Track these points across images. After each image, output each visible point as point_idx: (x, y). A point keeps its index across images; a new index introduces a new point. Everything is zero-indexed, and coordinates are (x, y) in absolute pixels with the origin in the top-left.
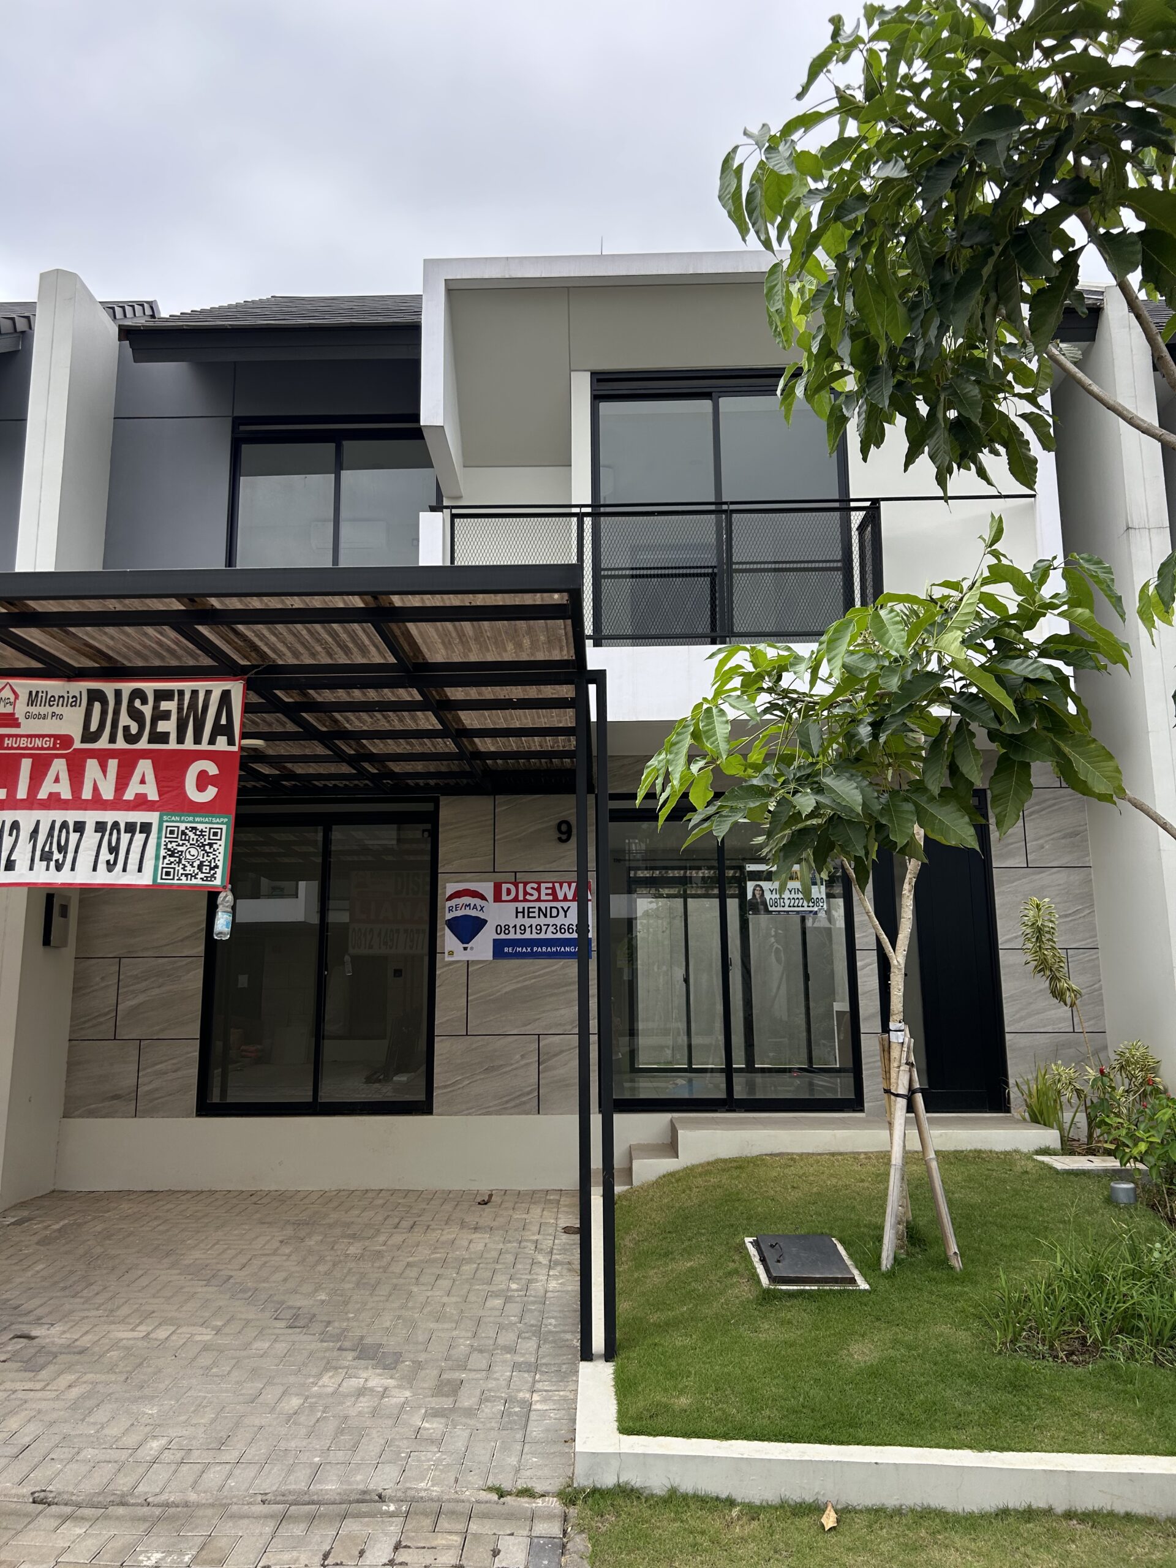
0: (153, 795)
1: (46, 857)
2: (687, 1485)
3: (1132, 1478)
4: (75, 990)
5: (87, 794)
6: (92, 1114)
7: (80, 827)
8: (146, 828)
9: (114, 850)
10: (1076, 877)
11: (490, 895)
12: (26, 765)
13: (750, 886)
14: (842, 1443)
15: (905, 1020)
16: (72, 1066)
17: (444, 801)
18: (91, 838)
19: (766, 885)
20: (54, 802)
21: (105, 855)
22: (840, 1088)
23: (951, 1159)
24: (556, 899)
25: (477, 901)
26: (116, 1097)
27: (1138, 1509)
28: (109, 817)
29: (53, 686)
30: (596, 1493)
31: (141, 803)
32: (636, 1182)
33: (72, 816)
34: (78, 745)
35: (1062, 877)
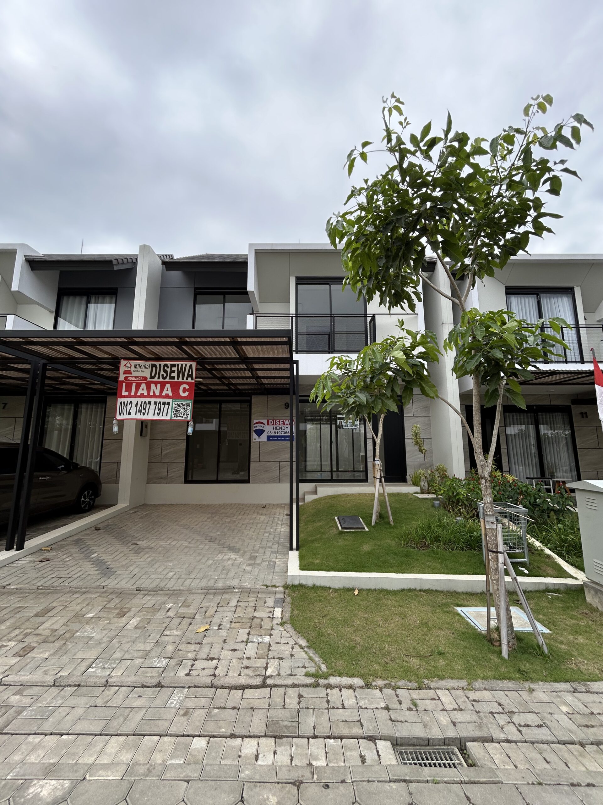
0: (170, 394)
1: (140, 411)
2: (318, 584)
3: (437, 580)
4: (150, 448)
5: (152, 394)
6: (154, 483)
7: (150, 403)
8: (168, 403)
9: (159, 409)
10: (426, 419)
11: (266, 423)
12: (134, 385)
13: (338, 421)
14: (360, 572)
15: (379, 458)
16: (149, 469)
17: (253, 397)
18: (153, 406)
19: (342, 421)
20: (142, 396)
21: (157, 411)
22: (361, 476)
23: (391, 495)
24: (284, 424)
25: (263, 425)
26: (162, 478)
27: (439, 589)
28: (158, 400)
29: (142, 363)
30: (293, 586)
31: (167, 396)
32: (306, 502)
33: (147, 400)
34: (149, 380)
35: (423, 419)
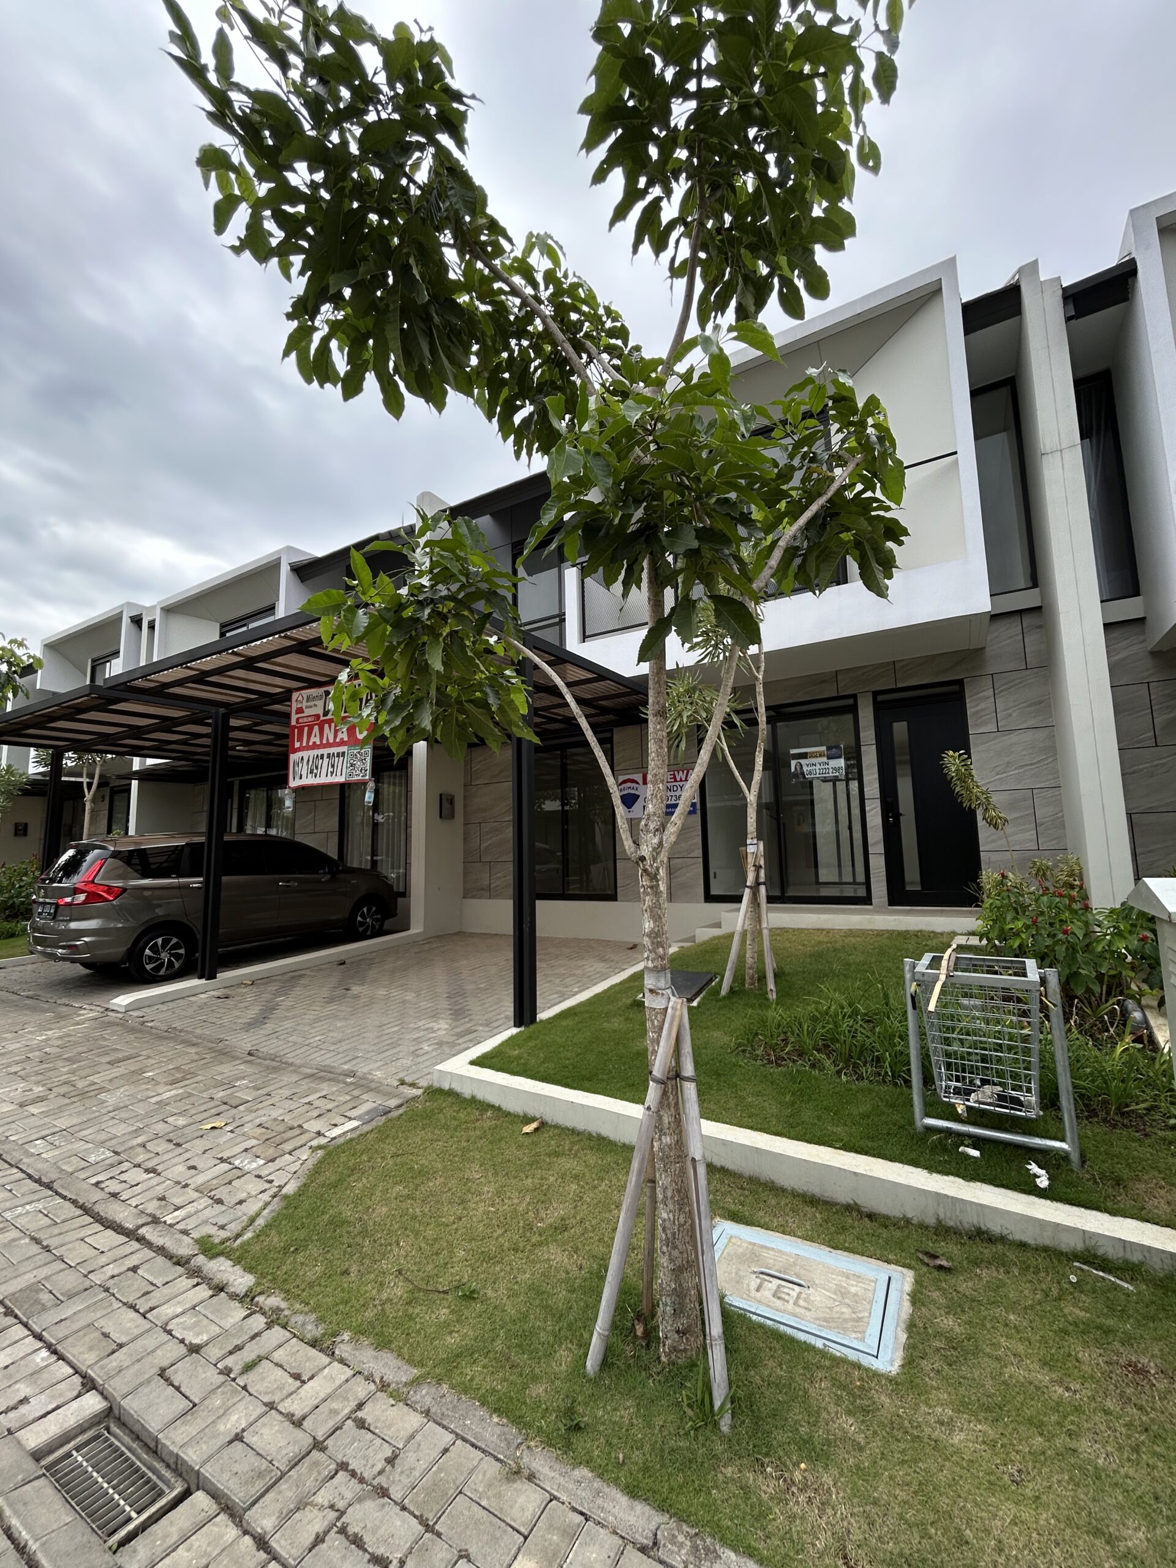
0: (346, 739)
1: (312, 772)
3: (725, 1143)
4: (465, 839)
5: (325, 742)
6: (473, 897)
7: (322, 757)
8: (343, 753)
9: (333, 766)
10: (1040, 735)
11: (640, 781)
12: (306, 729)
13: (793, 763)
16: (466, 874)
17: (615, 730)
18: (326, 760)
19: (803, 762)
20: (315, 746)
21: (330, 769)
24: (676, 781)
25: (634, 785)
26: (482, 889)
28: (331, 750)
29: (313, 692)
30: (440, 1091)
31: (342, 743)
32: (697, 941)
33: (320, 752)
34: (322, 718)
35: (1029, 736)
